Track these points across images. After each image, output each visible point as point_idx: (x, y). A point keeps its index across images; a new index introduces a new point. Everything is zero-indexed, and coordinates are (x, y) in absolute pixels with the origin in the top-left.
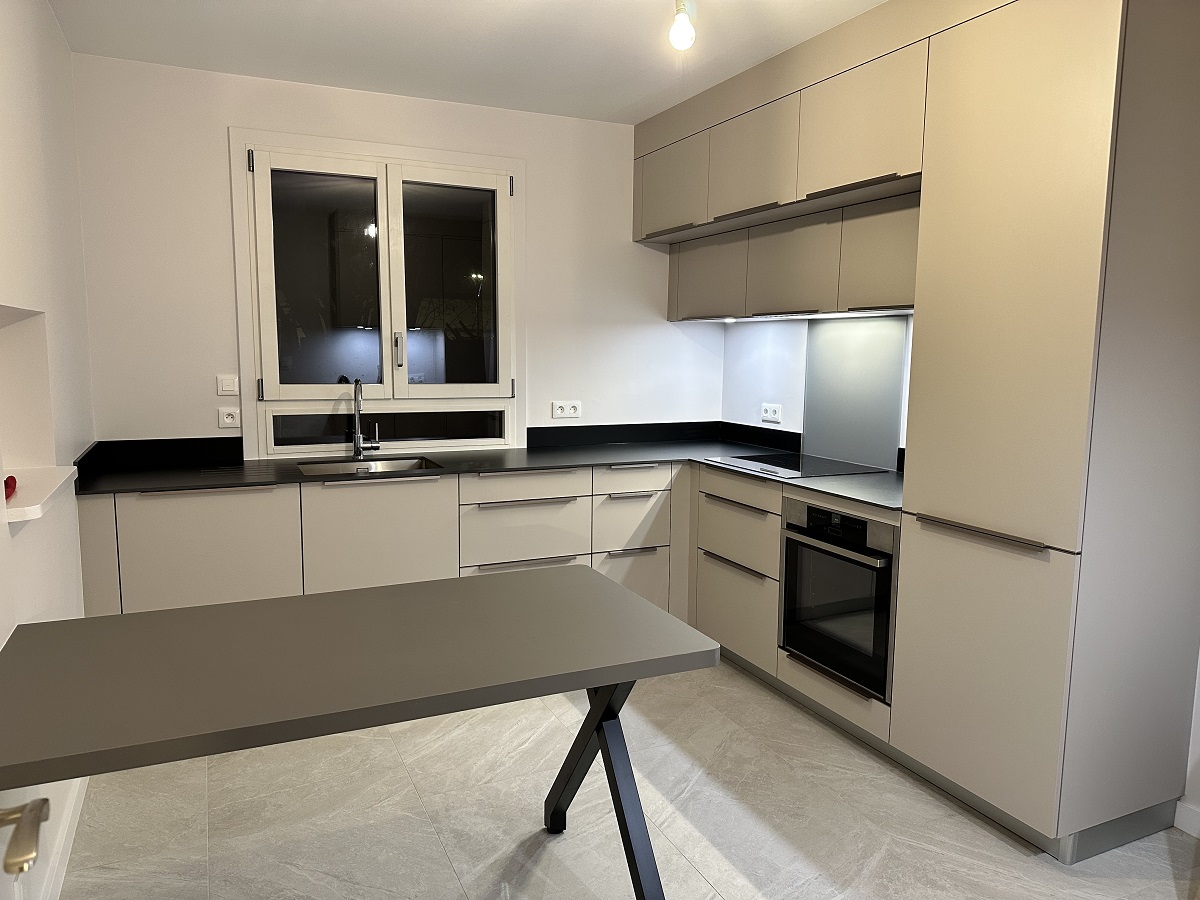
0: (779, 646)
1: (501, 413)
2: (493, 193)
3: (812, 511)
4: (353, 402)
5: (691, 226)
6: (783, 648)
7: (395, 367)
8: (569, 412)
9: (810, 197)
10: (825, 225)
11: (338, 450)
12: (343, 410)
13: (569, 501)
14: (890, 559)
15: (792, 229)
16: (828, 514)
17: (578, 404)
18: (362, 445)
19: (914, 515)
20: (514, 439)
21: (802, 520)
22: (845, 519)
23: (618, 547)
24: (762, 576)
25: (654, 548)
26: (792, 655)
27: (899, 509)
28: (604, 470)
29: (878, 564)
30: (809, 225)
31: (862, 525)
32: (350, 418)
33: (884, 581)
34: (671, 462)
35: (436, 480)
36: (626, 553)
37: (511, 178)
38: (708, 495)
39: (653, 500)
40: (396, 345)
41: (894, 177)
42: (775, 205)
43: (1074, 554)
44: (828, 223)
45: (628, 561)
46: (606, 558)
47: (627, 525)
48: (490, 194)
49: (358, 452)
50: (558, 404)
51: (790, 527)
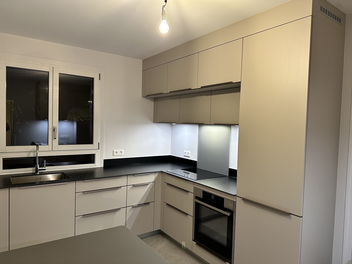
0: (193, 240)
1: (94, 155)
2: (93, 79)
3: (204, 193)
4: (36, 152)
5: (162, 94)
6: (194, 241)
7: (53, 139)
8: (119, 154)
9: (202, 87)
10: (205, 96)
11: (29, 170)
12: (32, 155)
13: (118, 189)
14: (232, 212)
15: (194, 97)
16: (210, 194)
17: (123, 150)
18: (39, 169)
19: (241, 198)
20: (99, 164)
21: (201, 196)
22: (216, 197)
23: (135, 204)
24: (187, 214)
25: (149, 203)
26: (197, 244)
27: (235, 195)
28: (131, 176)
29: (228, 214)
30: (201, 96)
31: (222, 199)
32: (35, 158)
33: (231, 220)
34: (155, 172)
35: (66, 184)
36: (139, 205)
37: (100, 74)
38: (168, 184)
39: (149, 186)
40: (54, 131)
41: (231, 83)
42: (190, 89)
43: (300, 217)
44: (206, 96)
45: (140, 208)
46: (132, 208)
47: (140, 195)
48: (92, 79)
49: (37, 170)
50: (115, 151)
51: (197, 198)
